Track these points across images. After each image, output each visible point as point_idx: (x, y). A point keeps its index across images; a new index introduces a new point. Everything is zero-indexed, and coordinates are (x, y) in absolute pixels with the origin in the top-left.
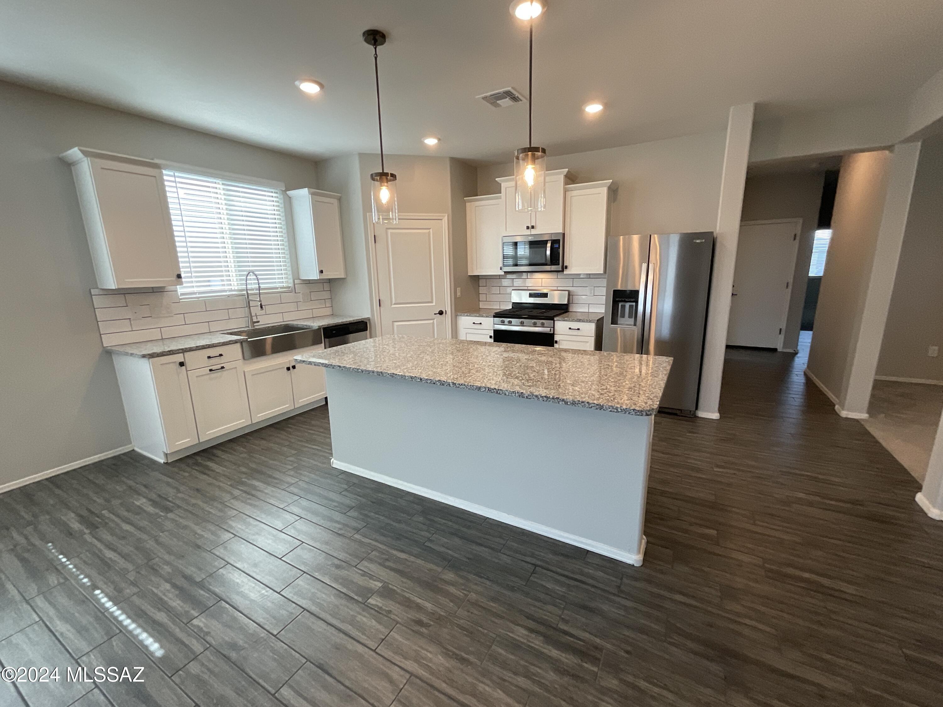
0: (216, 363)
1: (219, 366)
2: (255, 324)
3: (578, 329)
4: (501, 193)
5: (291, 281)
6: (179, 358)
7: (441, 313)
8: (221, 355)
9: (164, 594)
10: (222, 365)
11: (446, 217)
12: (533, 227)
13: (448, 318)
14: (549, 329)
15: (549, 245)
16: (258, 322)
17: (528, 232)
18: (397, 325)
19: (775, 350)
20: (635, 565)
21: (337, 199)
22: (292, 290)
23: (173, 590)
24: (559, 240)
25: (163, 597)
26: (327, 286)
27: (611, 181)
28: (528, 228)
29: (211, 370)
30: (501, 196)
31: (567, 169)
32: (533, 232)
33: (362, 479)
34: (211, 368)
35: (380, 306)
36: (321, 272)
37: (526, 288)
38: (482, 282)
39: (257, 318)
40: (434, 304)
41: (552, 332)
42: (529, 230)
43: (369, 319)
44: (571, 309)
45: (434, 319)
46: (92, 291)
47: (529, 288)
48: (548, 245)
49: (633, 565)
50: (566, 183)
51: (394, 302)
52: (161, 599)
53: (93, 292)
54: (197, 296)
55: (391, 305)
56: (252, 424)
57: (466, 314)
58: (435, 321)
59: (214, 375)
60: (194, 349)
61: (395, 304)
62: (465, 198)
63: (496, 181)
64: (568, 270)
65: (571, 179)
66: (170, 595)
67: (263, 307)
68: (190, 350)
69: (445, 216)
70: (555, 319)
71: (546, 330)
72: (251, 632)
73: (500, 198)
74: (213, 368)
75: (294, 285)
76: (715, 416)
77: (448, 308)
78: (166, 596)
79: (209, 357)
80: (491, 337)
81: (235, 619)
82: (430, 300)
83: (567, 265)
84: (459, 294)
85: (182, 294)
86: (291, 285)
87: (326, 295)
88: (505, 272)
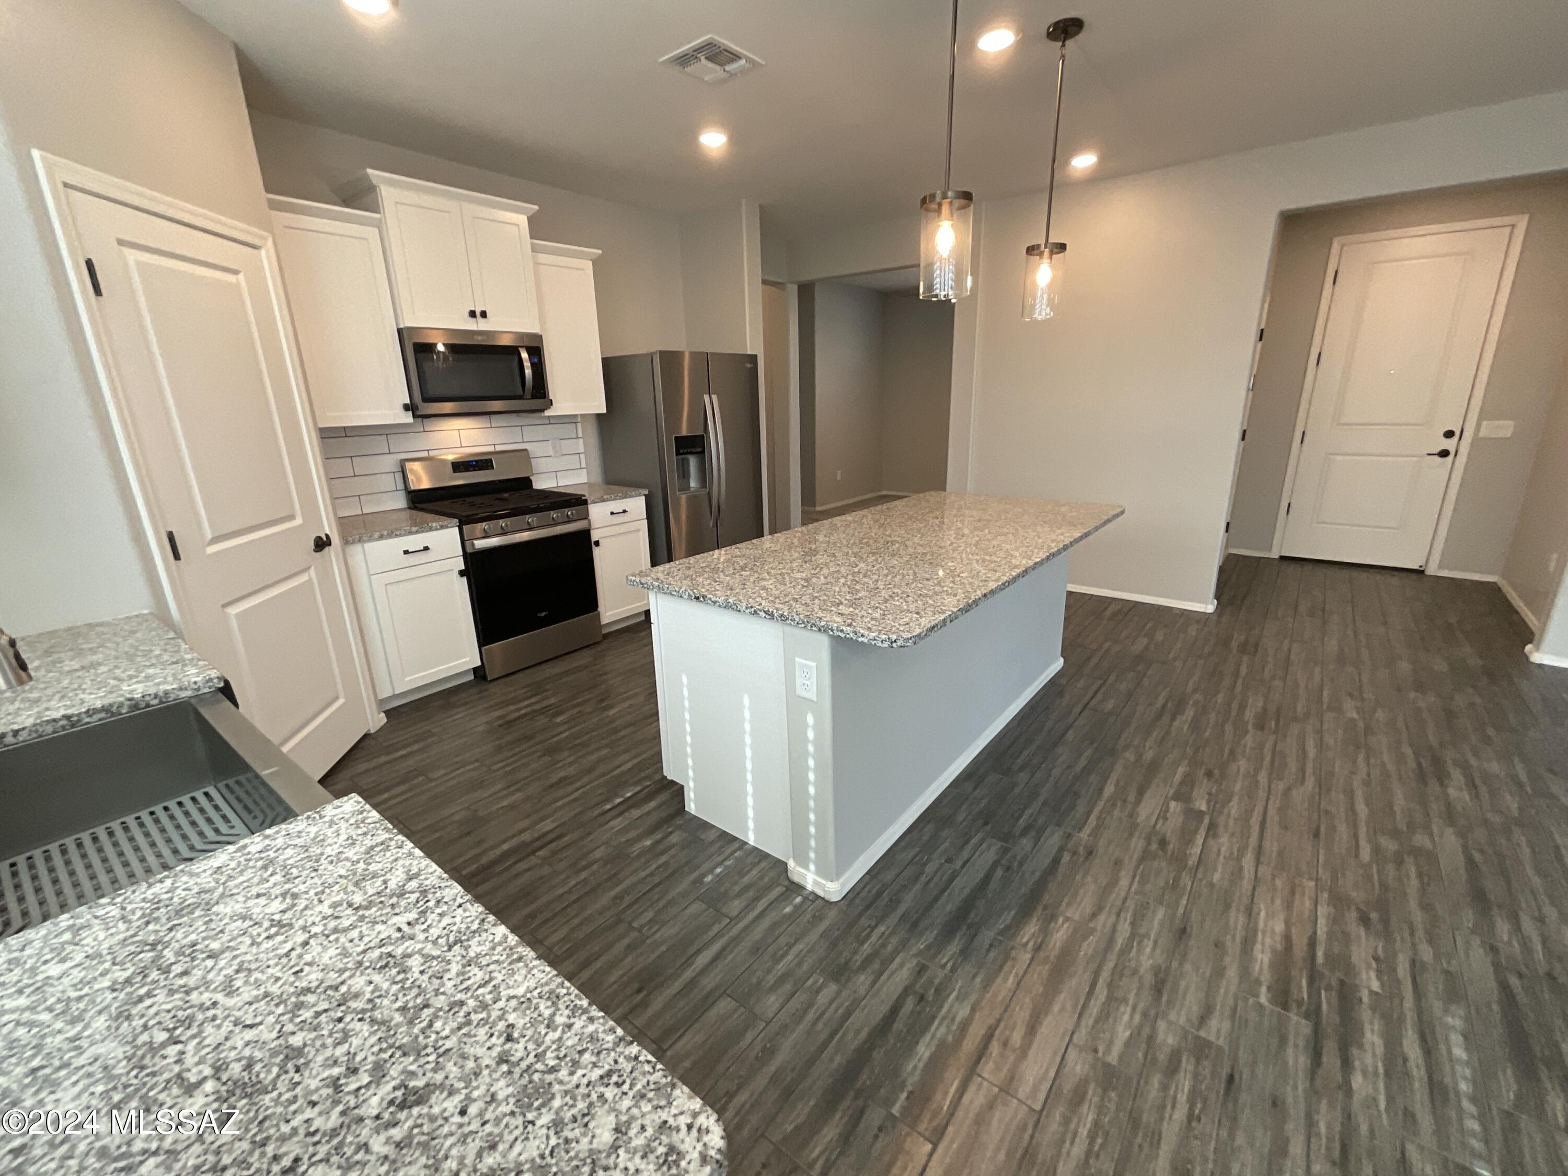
3: (625, 511)
7: (321, 544)
9: (1376, 1074)
11: (271, 244)
12: (484, 314)
15: (524, 356)
17: (471, 324)
23: (1357, 1063)
24: (539, 348)
25: (1381, 1070)
27: (600, 252)
28: (472, 314)
32: (481, 325)
33: (903, 844)
35: (176, 557)
40: (299, 521)
42: (474, 320)
45: (310, 569)
51: (208, 535)
52: (1387, 1074)
55: (205, 547)
58: (312, 573)
61: (213, 541)
64: (552, 407)
66: (1369, 1060)
69: (268, 239)
72: (1332, 910)
78: (1376, 1068)
81: (1330, 935)
82: (289, 511)
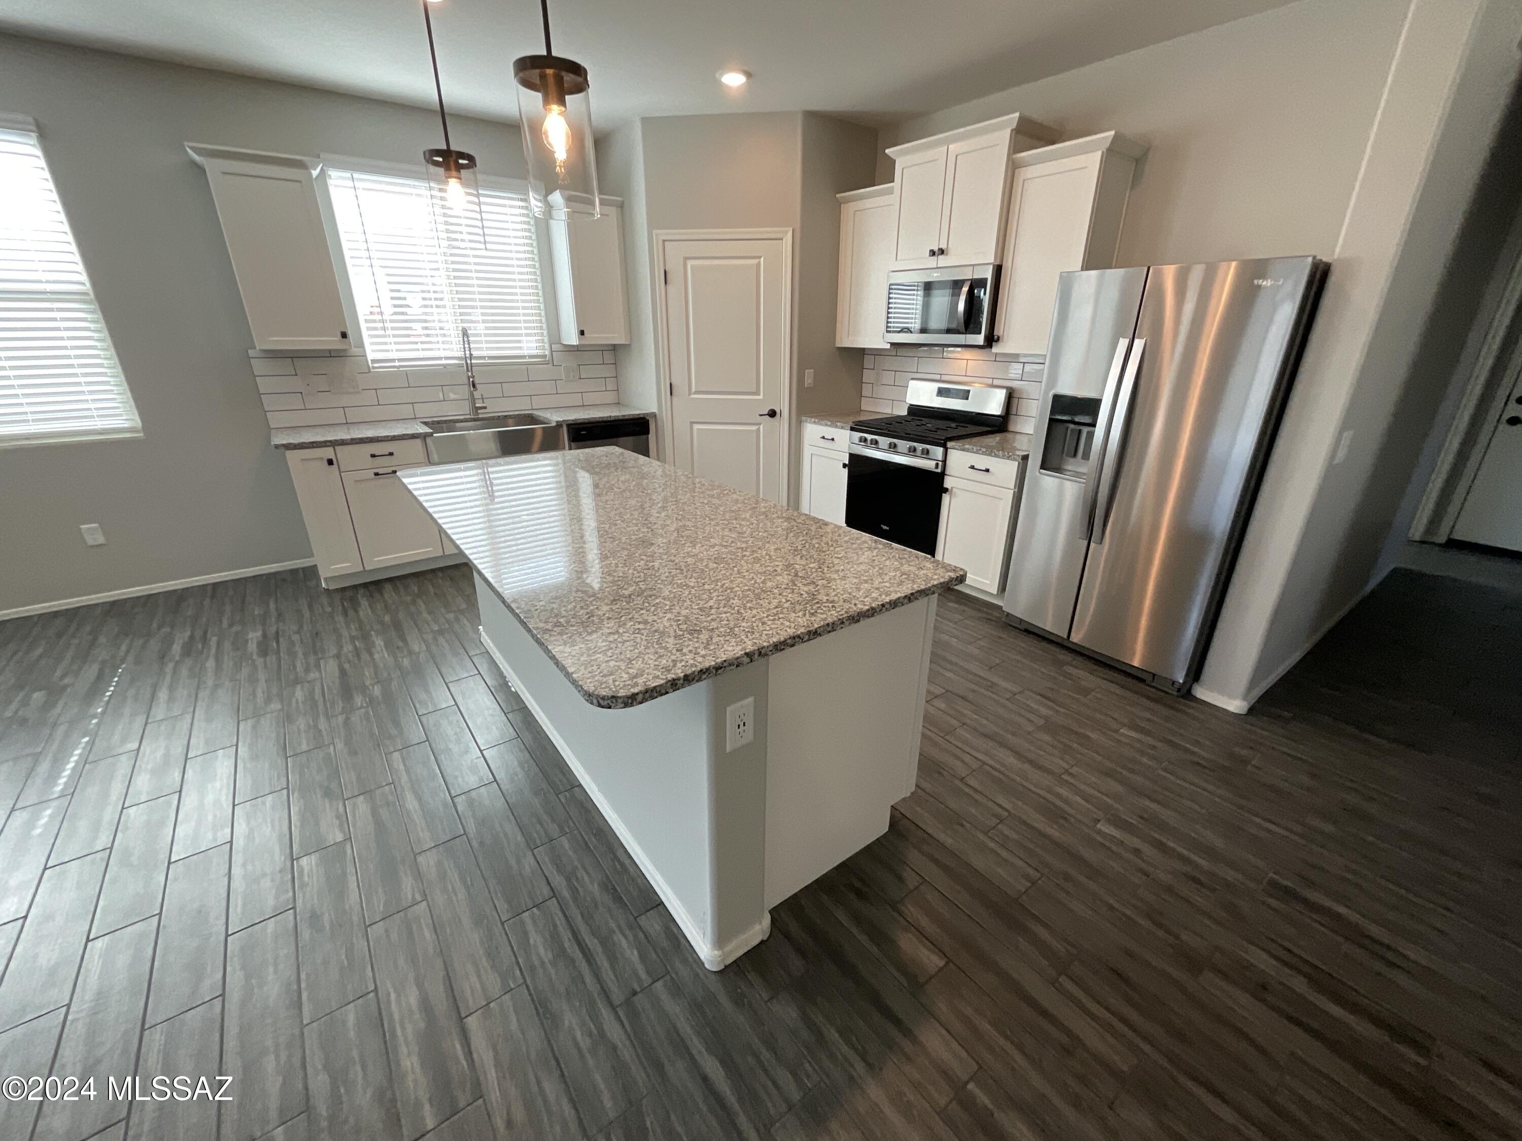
0: (384, 465)
1: (390, 470)
2: (479, 411)
3: (987, 470)
4: (893, 181)
5: (547, 346)
6: (329, 453)
7: (772, 414)
8: (391, 454)
10: (394, 469)
11: (790, 234)
12: (942, 252)
13: (783, 424)
14: (934, 462)
15: (965, 289)
16: (485, 408)
17: (932, 262)
18: (697, 429)
20: (707, 966)
21: (617, 207)
22: (549, 361)
24: (986, 279)
26: (609, 357)
27: (1113, 133)
28: (933, 253)
29: (376, 474)
30: (893, 187)
31: (1017, 115)
32: (942, 261)
34: (376, 471)
35: (671, 394)
36: (582, 333)
37: (938, 377)
38: (868, 361)
39: (483, 402)
40: (761, 397)
41: (939, 470)
42: (935, 258)
43: (654, 415)
44: (1011, 427)
45: (760, 424)
46: (249, 351)
47: (944, 378)
48: (963, 289)
49: (703, 964)
50: (1014, 149)
51: (693, 390)
53: (251, 353)
54: (397, 364)
55: (690, 395)
56: (444, 557)
57: (813, 420)
58: (761, 427)
59: (381, 481)
60: (348, 441)
61: (697, 392)
62: (837, 196)
63: (886, 155)
64: (1000, 344)
67: (477, 386)
68: (343, 443)
69: (787, 232)
70: (949, 444)
71: (927, 464)
73: (890, 192)
74: (380, 471)
75: (552, 351)
76: (1235, 705)
77: (784, 406)
79: (373, 456)
80: (845, 466)
82: (754, 390)
83: (1001, 334)
84: (809, 381)
85: (373, 361)
86: (547, 353)
87: (608, 371)
88: (892, 344)
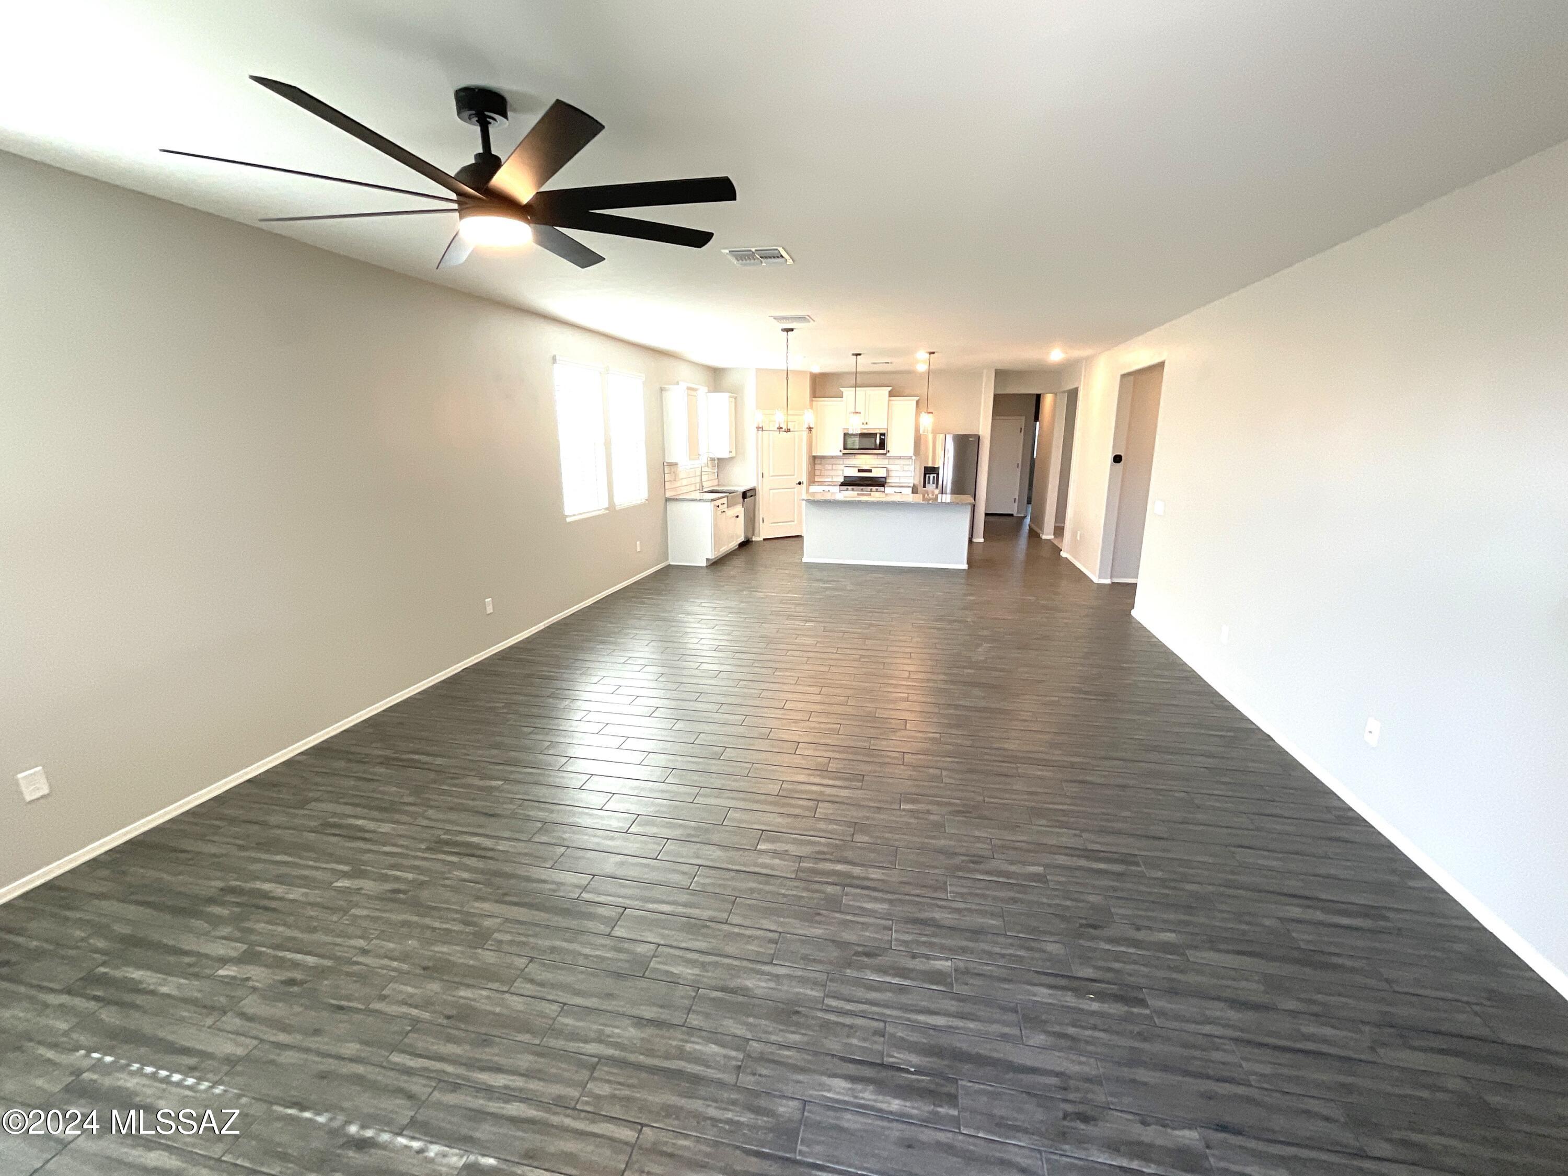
2: (703, 488)
7: (800, 483)
12: (866, 423)
13: (804, 487)
15: (877, 436)
19: (1012, 515)
24: (885, 433)
27: (918, 397)
28: (863, 424)
30: (841, 400)
32: (866, 426)
35: (763, 477)
37: (856, 466)
38: (825, 460)
40: (795, 477)
43: (756, 487)
45: (795, 488)
50: (890, 396)
64: (890, 453)
65: (891, 394)
77: (804, 479)
82: (793, 474)
83: (890, 450)
84: (810, 469)
87: (715, 469)
88: (844, 454)
